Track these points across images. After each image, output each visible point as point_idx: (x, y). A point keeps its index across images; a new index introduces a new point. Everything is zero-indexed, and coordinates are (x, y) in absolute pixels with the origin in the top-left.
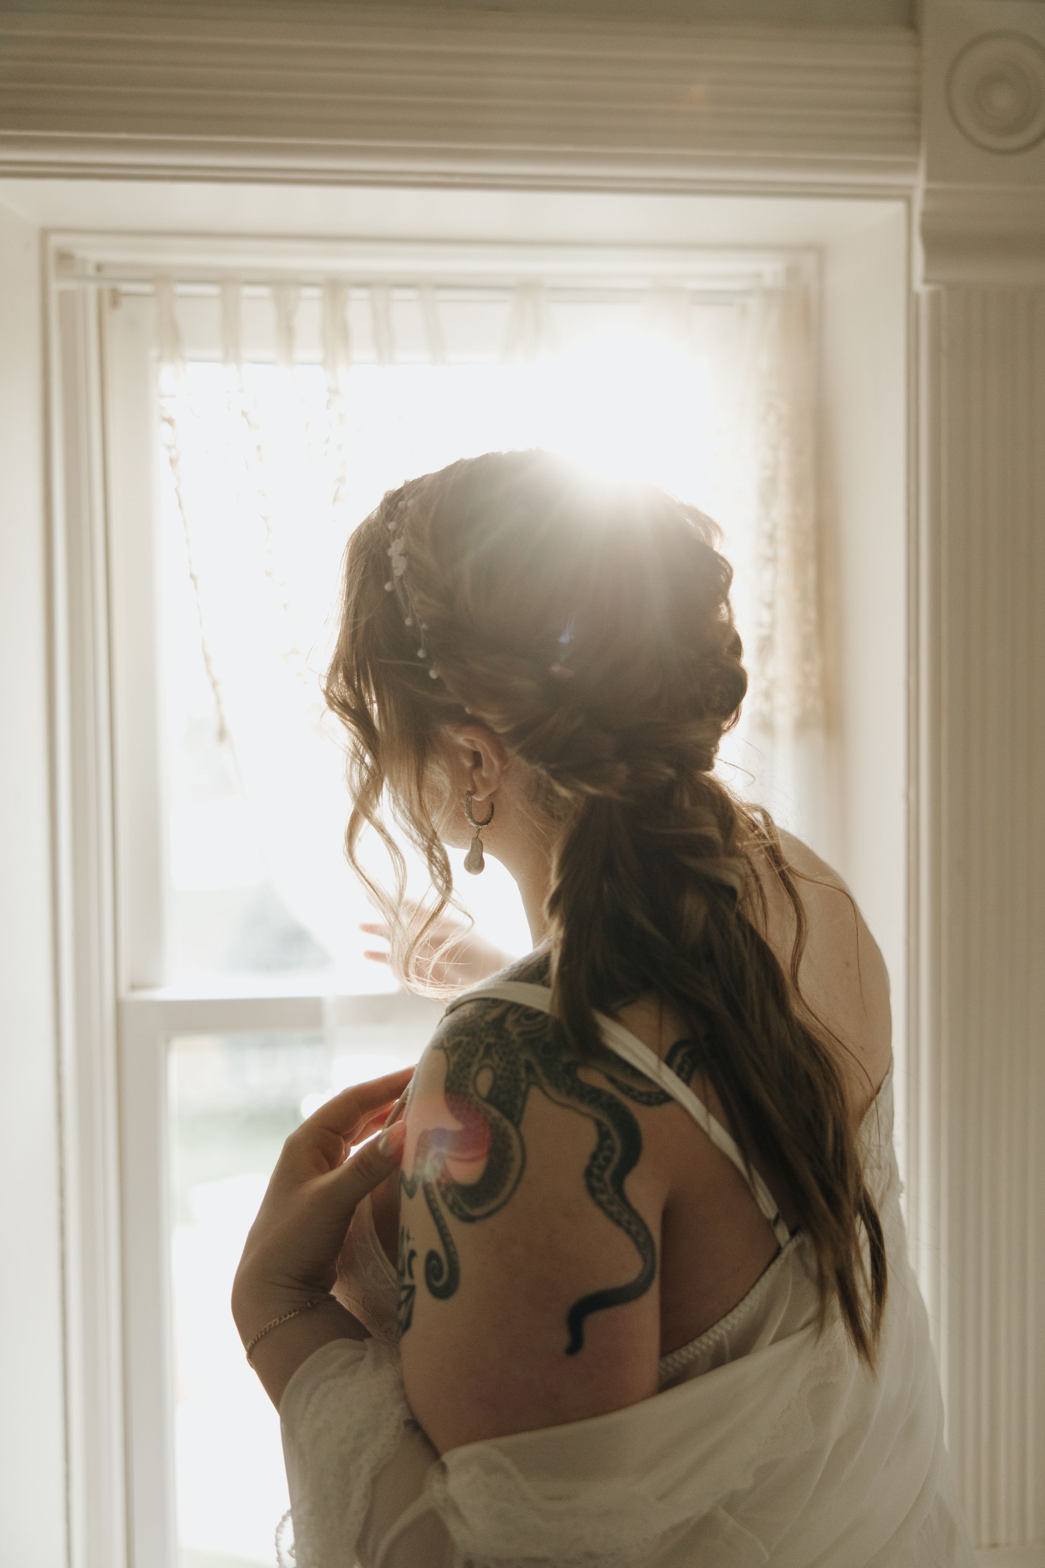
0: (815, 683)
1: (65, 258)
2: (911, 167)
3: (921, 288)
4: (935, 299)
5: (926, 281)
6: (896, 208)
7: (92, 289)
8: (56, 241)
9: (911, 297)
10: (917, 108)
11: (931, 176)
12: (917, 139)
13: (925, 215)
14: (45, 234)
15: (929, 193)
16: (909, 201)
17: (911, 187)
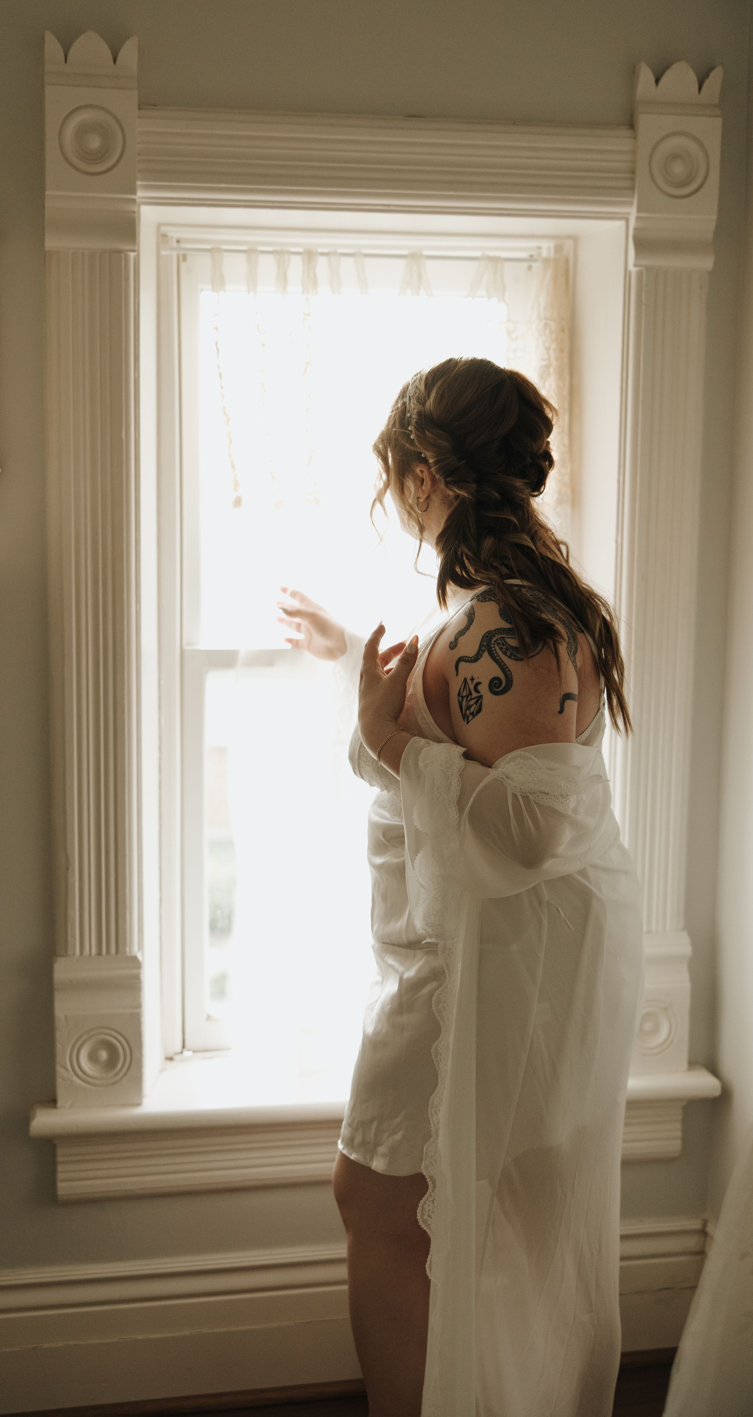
0: (567, 479)
1: (165, 236)
2: (631, 203)
3: (631, 267)
4: (640, 275)
5: (635, 265)
6: (621, 224)
7: (175, 254)
8: (164, 229)
9: (627, 273)
10: (633, 172)
11: (639, 210)
12: (632, 189)
13: (635, 229)
14: (159, 225)
15: (638, 218)
16: (627, 221)
17: (629, 214)
